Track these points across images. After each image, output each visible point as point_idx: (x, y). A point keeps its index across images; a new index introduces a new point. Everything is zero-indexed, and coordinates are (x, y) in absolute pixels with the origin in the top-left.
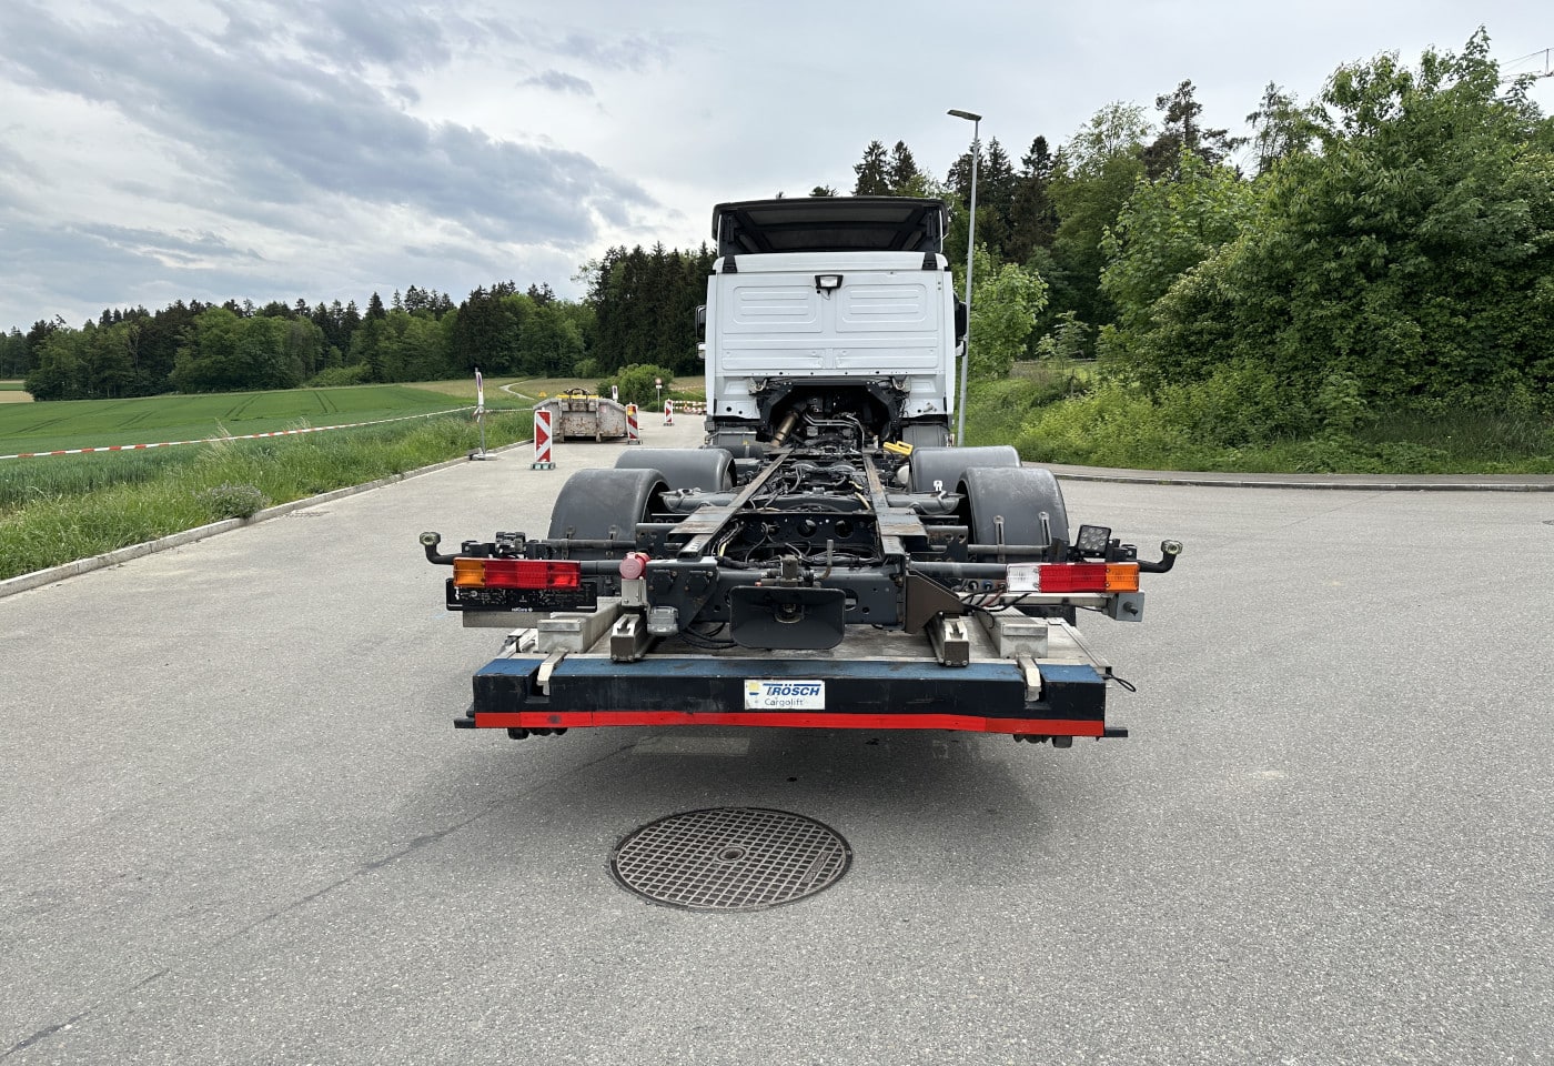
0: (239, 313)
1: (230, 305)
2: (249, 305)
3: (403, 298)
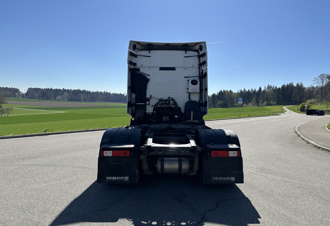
3: (266, 87)
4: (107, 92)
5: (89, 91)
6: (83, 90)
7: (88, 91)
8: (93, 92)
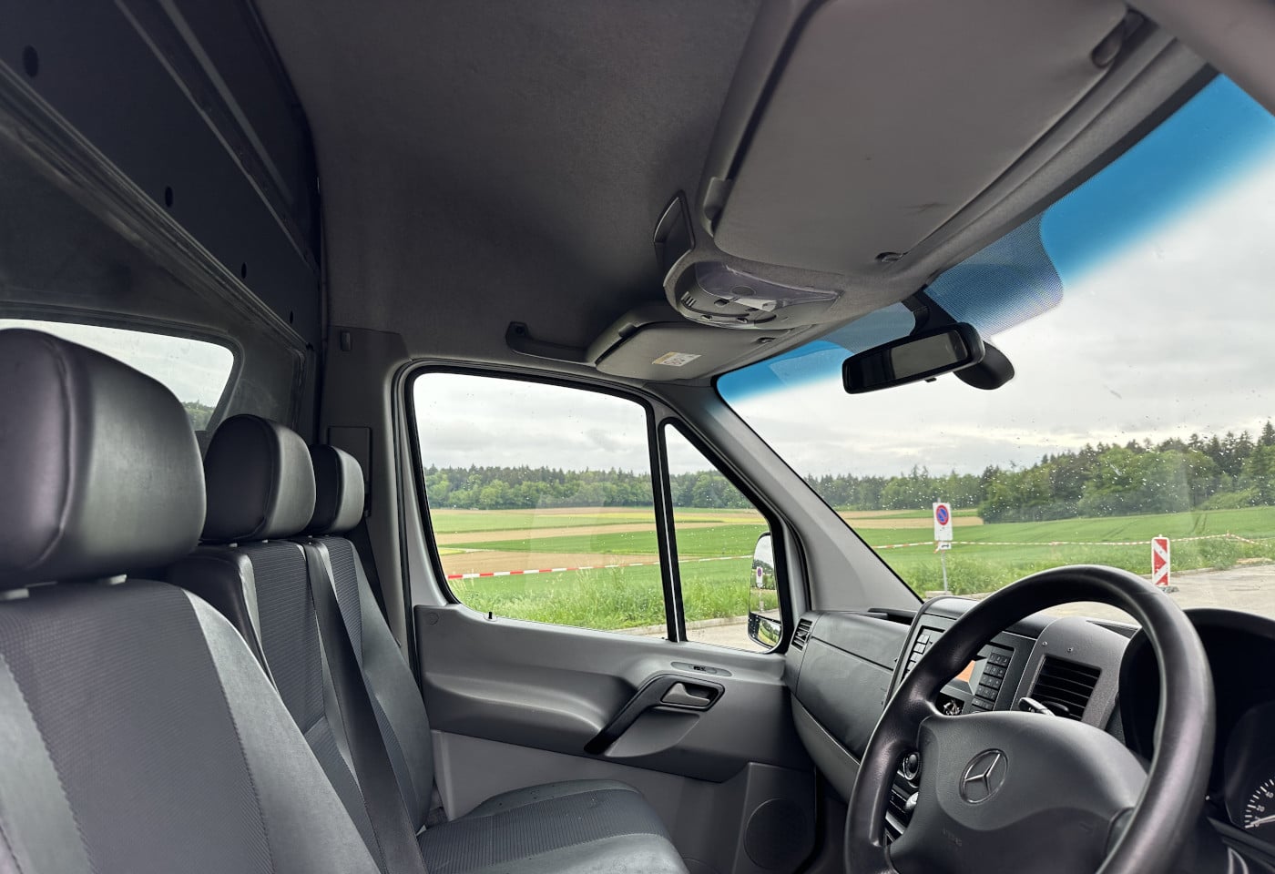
0: (1140, 450)
1: (1131, 445)
2: (1148, 441)
4: (620, 472)
5: (557, 470)
6: (538, 467)
7: (554, 470)
8: (574, 472)
